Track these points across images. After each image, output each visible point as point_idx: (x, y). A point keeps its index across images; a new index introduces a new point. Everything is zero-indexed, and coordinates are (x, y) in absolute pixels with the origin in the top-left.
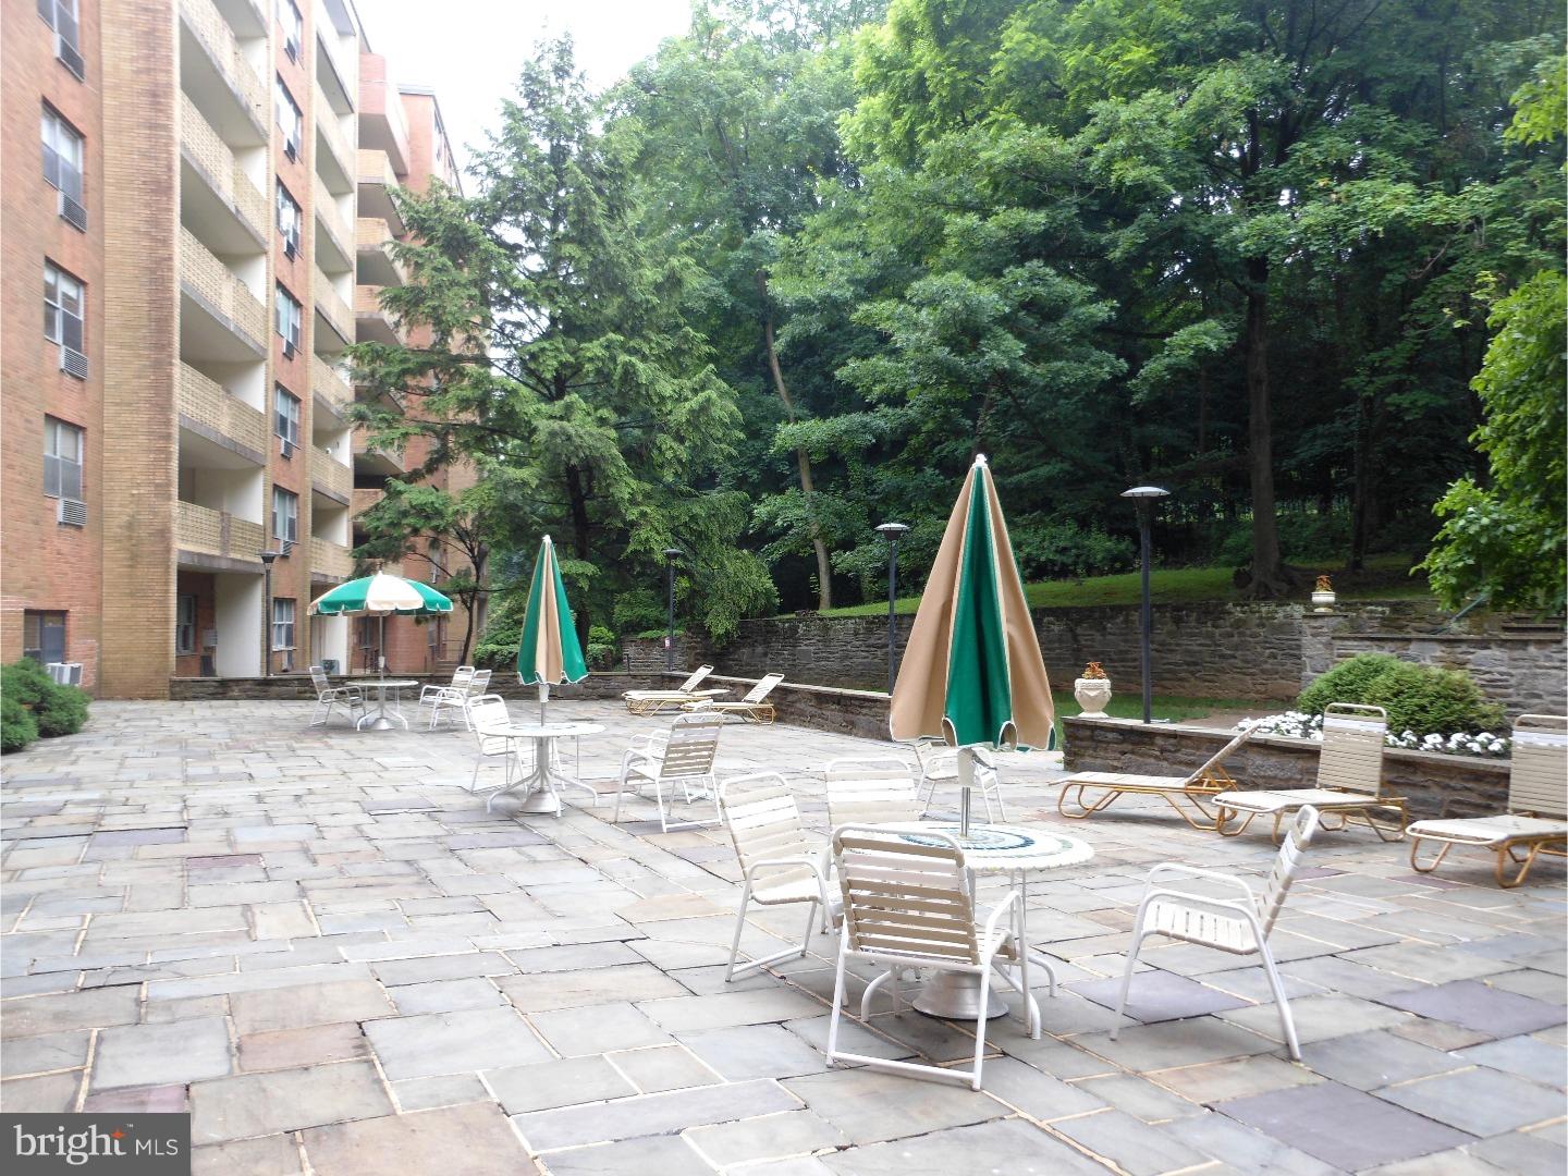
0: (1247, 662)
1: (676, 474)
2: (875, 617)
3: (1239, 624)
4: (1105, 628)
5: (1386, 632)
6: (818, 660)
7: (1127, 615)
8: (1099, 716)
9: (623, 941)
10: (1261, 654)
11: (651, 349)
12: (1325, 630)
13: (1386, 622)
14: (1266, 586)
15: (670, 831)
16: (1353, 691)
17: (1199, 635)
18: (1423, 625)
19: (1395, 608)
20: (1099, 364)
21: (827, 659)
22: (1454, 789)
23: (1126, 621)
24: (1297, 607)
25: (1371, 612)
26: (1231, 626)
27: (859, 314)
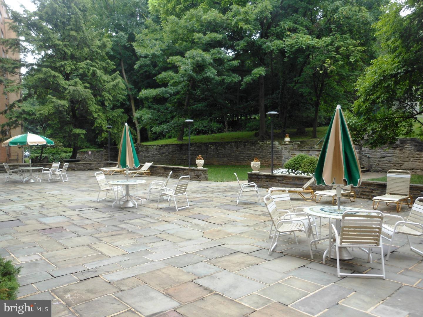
0: (263, 156)
1: (109, 103)
2: (162, 145)
3: (261, 146)
4: (225, 148)
5: (299, 148)
6: (145, 157)
7: (231, 144)
8: (257, 172)
9: (220, 246)
10: (267, 154)
11: (99, 66)
12: (288, 148)
13: (299, 146)
14: (263, 137)
15: (179, 210)
16: (298, 163)
17: (250, 149)
18: (308, 146)
19: (302, 142)
20: (234, 77)
21: (147, 157)
22: (363, 188)
23: (231, 146)
24: (276, 142)
25: (295, 143)
26: (259, 147)
27: (170, 59)
